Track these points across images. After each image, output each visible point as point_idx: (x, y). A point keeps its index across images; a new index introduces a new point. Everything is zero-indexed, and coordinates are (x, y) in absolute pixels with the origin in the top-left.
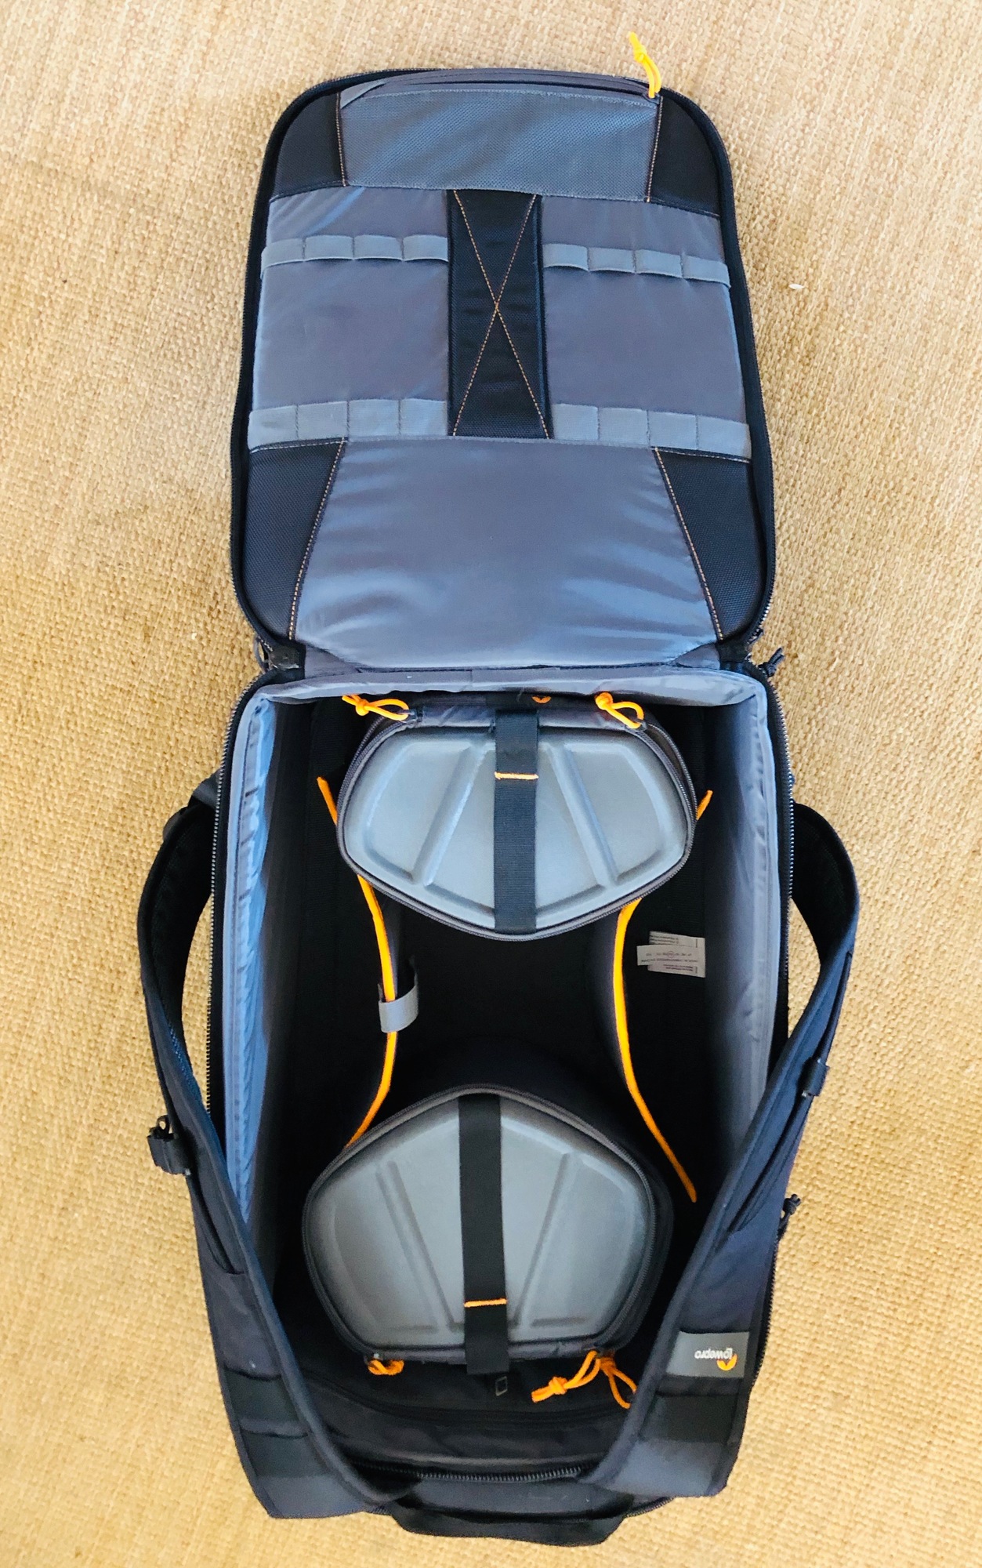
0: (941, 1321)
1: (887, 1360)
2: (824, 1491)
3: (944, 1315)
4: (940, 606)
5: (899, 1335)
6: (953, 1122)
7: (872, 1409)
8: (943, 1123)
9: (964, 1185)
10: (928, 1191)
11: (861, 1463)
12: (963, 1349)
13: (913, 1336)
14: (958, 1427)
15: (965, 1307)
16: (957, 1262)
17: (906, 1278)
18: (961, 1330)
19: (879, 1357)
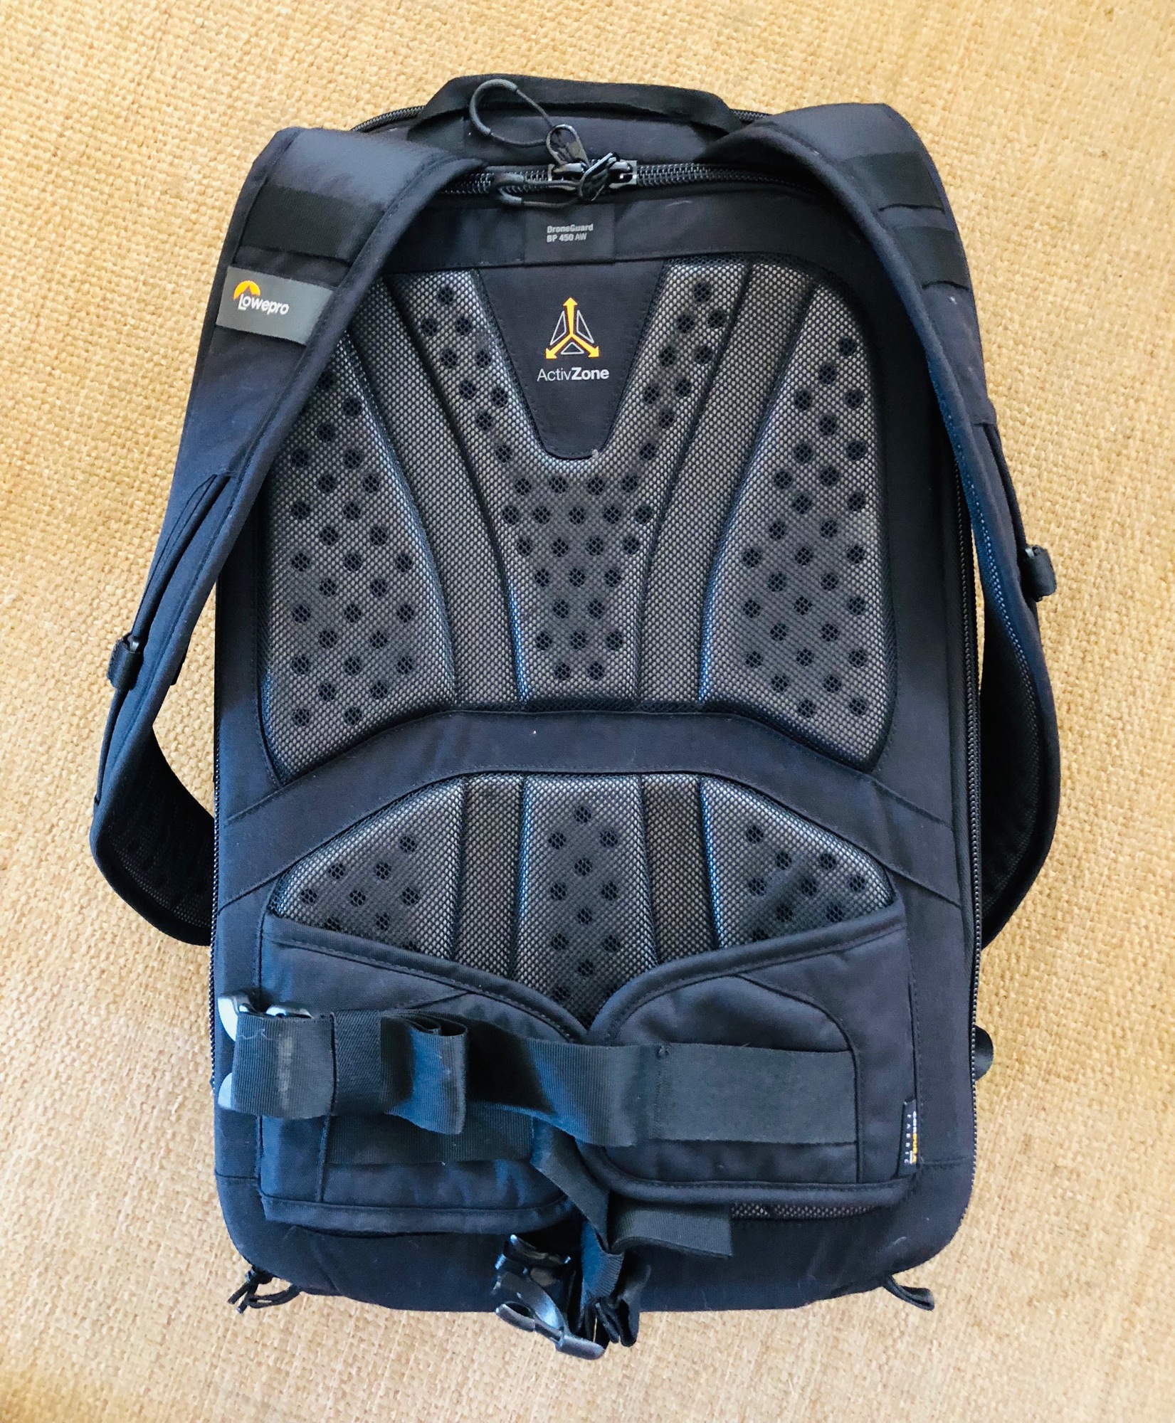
0: (47, 286)
1: (114, 237)
2: (193, 77)
3: (43, 292)
4: (45, 1179)
5: (99, 269)
6: (30, 533)
7: (133, 178)
8: (43, 531)
9: (17, 453)
10: (61, 445)
11: (148, 112)
12: (21, 250)
13: (82, 267)
14: (27, 155)
15: (16, 301)
16: (26, 358)
17: (90, 338)
18: (23, 273)
19: (124, 242)
